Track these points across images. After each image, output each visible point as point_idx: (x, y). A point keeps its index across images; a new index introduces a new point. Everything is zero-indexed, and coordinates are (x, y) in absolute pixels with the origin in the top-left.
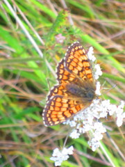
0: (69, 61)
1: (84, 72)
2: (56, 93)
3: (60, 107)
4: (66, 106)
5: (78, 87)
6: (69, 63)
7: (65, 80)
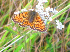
0: (19, 22)
1: (24, 16)
2: (33, 27)
3: (39, 25)
4: (38, 23)
5: (30, 18)
6: (20, 22)
7: (27, 24)
